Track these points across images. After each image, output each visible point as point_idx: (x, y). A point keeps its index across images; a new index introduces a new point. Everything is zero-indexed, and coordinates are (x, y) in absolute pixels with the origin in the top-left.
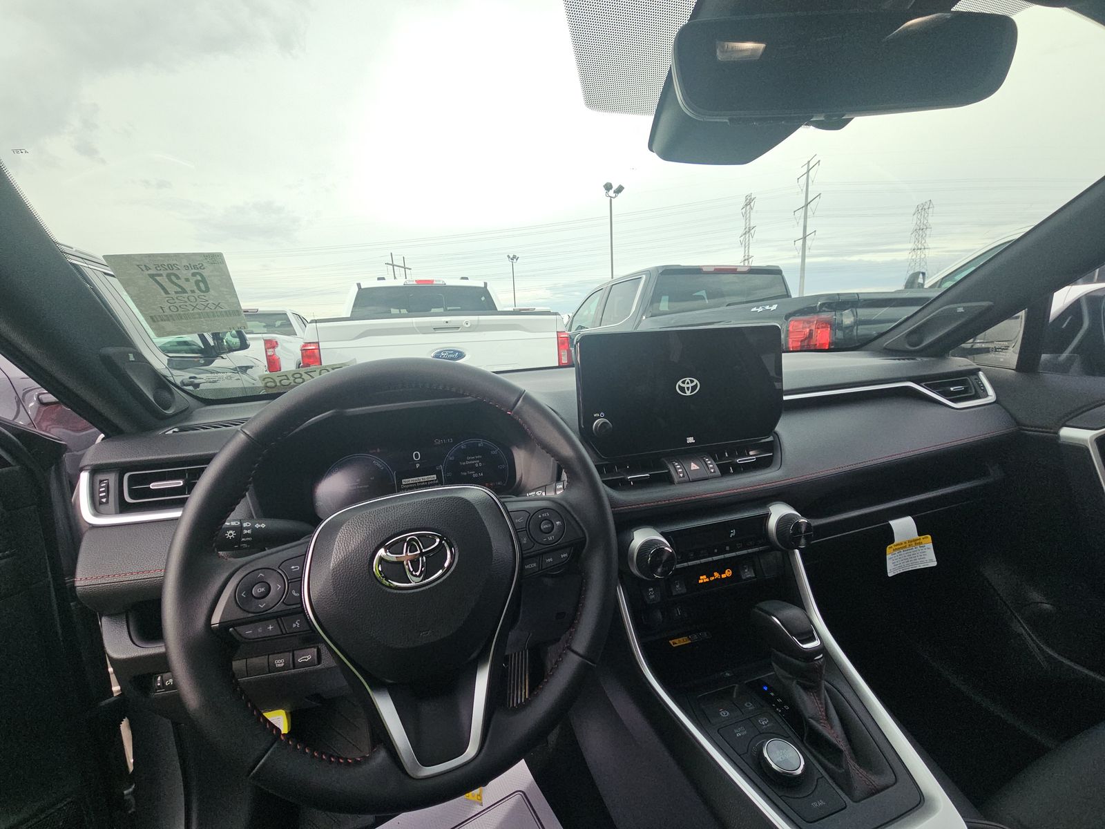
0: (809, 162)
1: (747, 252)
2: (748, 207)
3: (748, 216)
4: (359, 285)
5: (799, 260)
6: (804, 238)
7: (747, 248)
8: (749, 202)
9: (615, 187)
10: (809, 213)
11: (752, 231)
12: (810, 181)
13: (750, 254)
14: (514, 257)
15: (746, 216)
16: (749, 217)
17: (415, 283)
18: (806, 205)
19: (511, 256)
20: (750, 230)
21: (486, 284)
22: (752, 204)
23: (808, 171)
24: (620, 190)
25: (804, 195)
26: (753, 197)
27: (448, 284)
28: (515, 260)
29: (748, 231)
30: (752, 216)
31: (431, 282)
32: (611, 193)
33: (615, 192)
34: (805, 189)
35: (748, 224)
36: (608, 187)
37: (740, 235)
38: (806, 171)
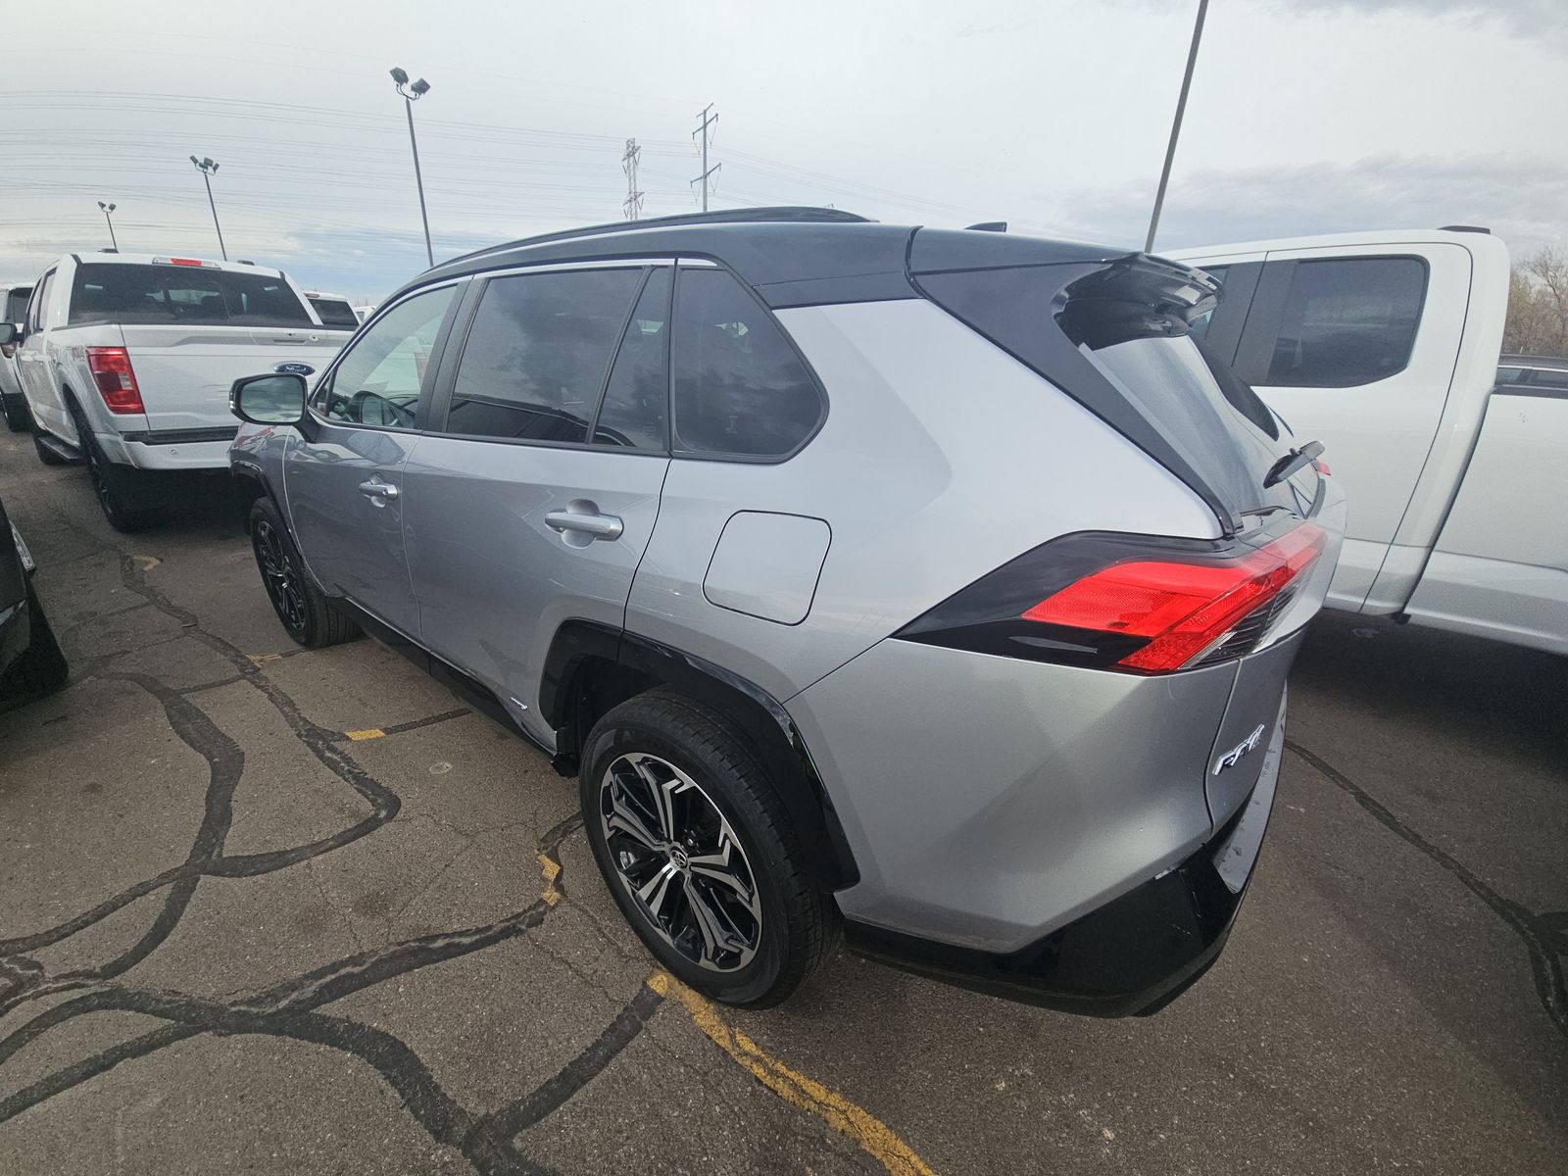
0: (705, 112)
2: (632, 159)
3: (632, 173)
4: (76, 258)
8: (632, 152)
9: (413, 79)
11: (639, 199)
12: (708, 142)
14: (207, 164)
15: (630, 174)
16: (634, 175)
17: (171, 262)
18: (704, 177)
19: (201, 160)
20: (636, 196)
21: (282, 274)
22: (636, 155)
23: (705, 126)
24: (422, 88)
25: (701, 160)
26: (637, 145)
27: (223, 269)
28: (210, 169)
29: (634, 197)
30: (637, 174)
31: (198, 263)
33: (413, 89)
34: (702, 152)
35: (633, 187)
36: (401, 78)
37: (623, 202)
38: (702, 125)
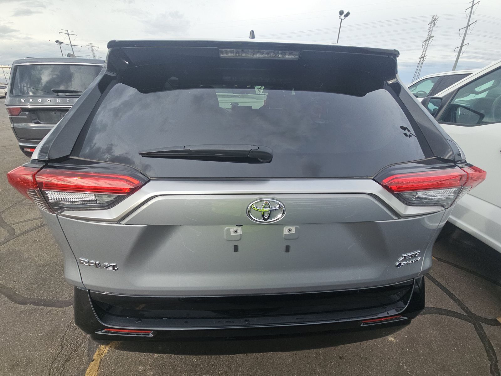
1: (424, 52)
2: (433, 23)
3: (431, 29)
5: (455, 59)
6: (461, 47)
7: (425, 50)
8: (434, 20)
10: (468, 32)
11: (431, 40)
12: (472, 12)
13: (426, 54)
15: (430, 29)
18: (467, 27)
20: (430, 39)
22: (435, 22)
23: (472, 6)
24: (348, 14)
25: (468, 20)
26: (437, 17)
29: (429, 39)
30: (433, 30)
32: (342, 17)
33: (345, 16)
34: (468, 17)
35: (430, 34)
36: (341, 13)
37: (423, 41)
38: (471, 5)
